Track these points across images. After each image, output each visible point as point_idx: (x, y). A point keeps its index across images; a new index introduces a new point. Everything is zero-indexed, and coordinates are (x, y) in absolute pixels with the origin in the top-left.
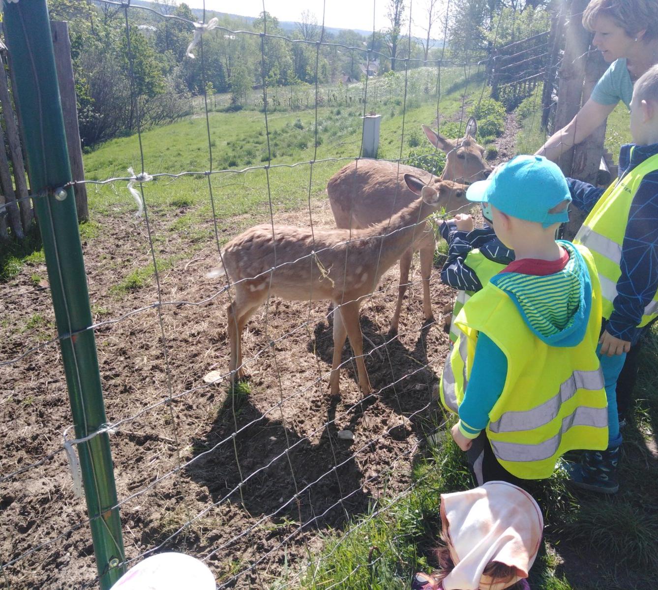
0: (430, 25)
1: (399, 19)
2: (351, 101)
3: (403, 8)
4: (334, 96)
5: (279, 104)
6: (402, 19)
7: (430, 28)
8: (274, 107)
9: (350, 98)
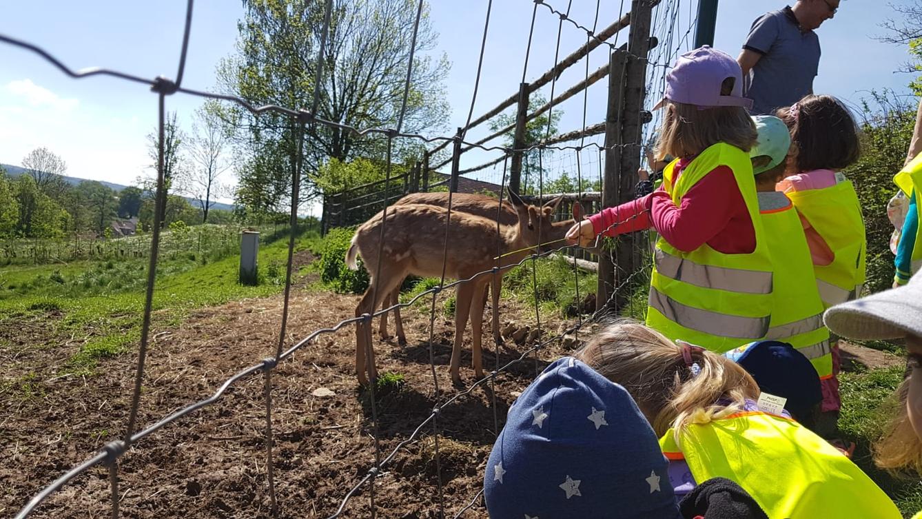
0: (210, 181)
1: (170, 172)
2: (122, 254)
3: (175, 160)
4: (98, 247)
5: (15, 256)
6: (173, 172)
7: (210, 184)
8: (6, 260)
9: (122, 251)
